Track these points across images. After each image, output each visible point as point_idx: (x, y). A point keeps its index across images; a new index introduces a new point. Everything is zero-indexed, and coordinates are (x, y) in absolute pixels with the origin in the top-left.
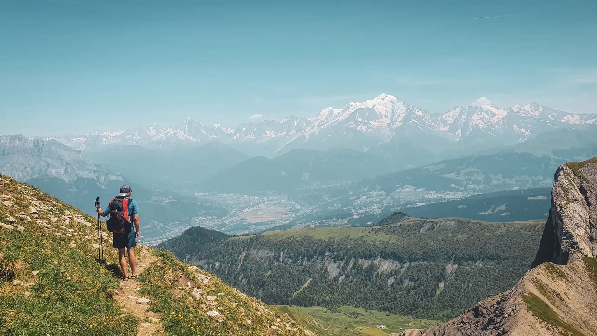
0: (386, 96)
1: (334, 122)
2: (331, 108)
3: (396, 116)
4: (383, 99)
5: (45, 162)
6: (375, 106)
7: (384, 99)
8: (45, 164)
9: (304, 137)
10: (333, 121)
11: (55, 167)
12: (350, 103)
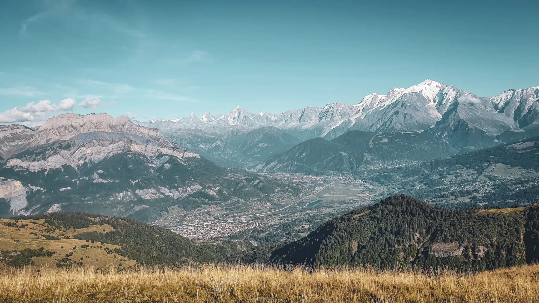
0: (431, 82)
1: (380, 107)
2: (375, 94)
3: (445, 100)
4: (428, 84)
5: (128, 138)
6: (422, 91)
7: (430, 84)
8: (128, 140)
9: (350, 122)
10: (378, 106)
11: (137, 144)
12: (395, 89)
